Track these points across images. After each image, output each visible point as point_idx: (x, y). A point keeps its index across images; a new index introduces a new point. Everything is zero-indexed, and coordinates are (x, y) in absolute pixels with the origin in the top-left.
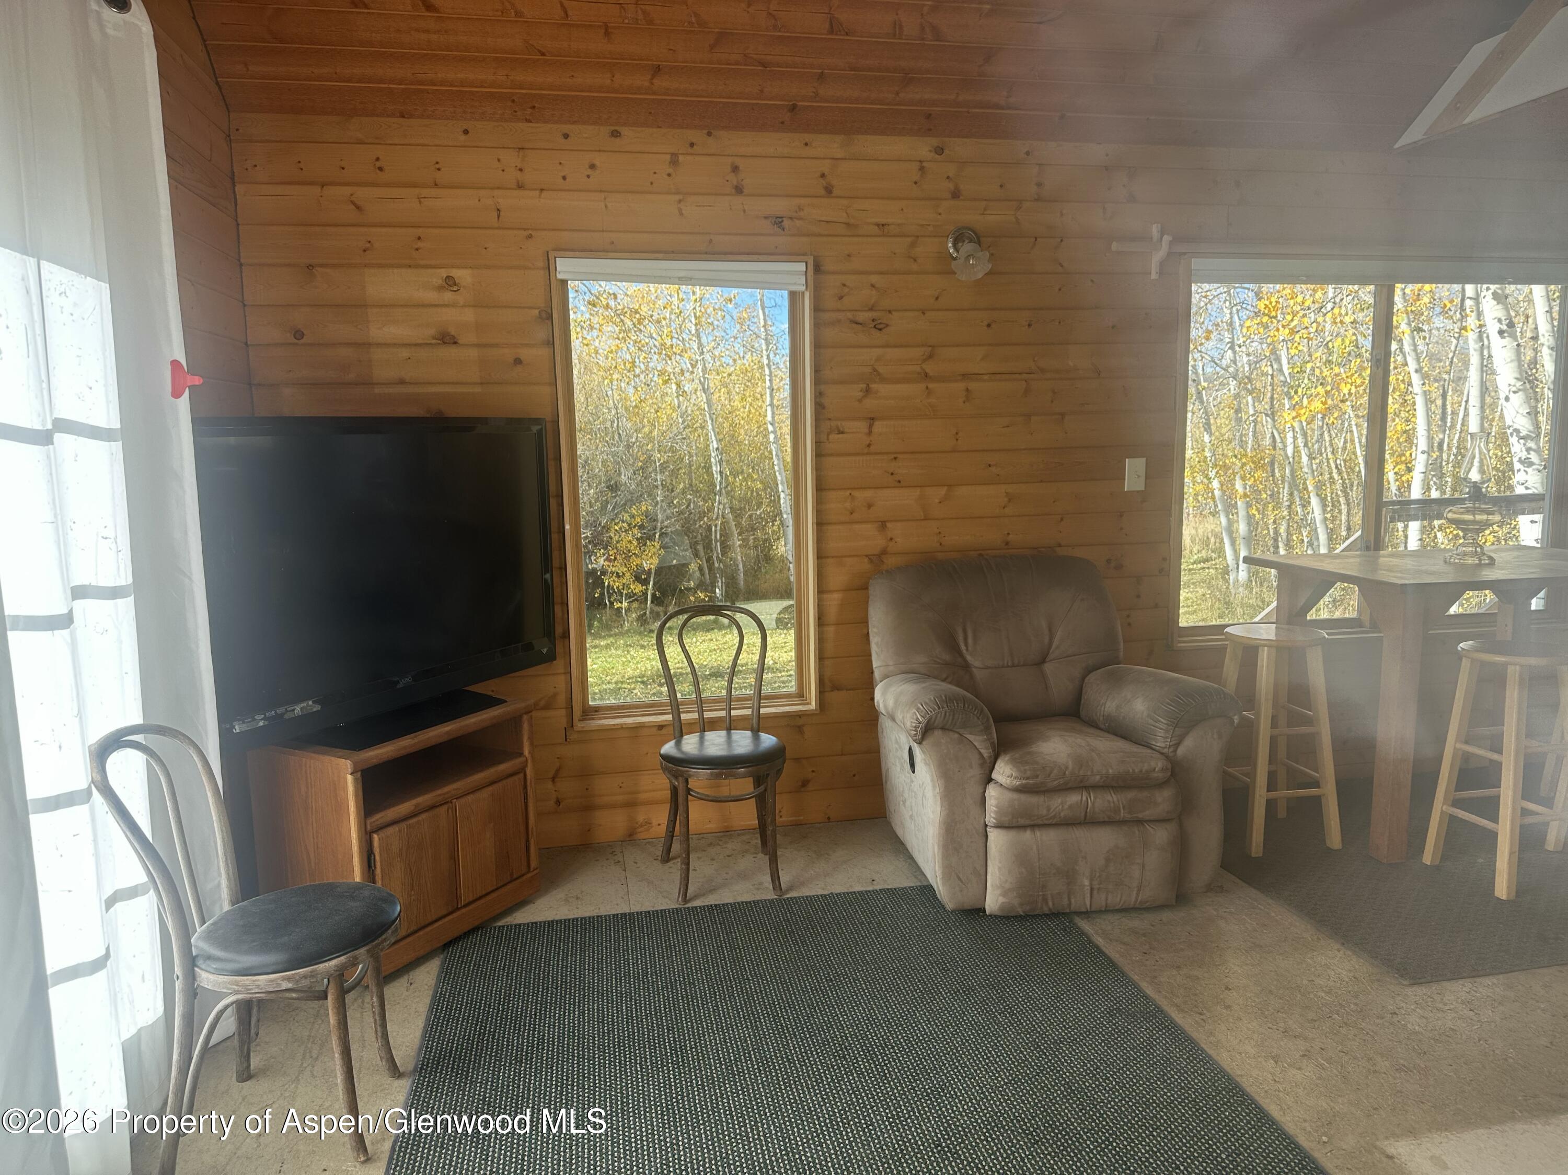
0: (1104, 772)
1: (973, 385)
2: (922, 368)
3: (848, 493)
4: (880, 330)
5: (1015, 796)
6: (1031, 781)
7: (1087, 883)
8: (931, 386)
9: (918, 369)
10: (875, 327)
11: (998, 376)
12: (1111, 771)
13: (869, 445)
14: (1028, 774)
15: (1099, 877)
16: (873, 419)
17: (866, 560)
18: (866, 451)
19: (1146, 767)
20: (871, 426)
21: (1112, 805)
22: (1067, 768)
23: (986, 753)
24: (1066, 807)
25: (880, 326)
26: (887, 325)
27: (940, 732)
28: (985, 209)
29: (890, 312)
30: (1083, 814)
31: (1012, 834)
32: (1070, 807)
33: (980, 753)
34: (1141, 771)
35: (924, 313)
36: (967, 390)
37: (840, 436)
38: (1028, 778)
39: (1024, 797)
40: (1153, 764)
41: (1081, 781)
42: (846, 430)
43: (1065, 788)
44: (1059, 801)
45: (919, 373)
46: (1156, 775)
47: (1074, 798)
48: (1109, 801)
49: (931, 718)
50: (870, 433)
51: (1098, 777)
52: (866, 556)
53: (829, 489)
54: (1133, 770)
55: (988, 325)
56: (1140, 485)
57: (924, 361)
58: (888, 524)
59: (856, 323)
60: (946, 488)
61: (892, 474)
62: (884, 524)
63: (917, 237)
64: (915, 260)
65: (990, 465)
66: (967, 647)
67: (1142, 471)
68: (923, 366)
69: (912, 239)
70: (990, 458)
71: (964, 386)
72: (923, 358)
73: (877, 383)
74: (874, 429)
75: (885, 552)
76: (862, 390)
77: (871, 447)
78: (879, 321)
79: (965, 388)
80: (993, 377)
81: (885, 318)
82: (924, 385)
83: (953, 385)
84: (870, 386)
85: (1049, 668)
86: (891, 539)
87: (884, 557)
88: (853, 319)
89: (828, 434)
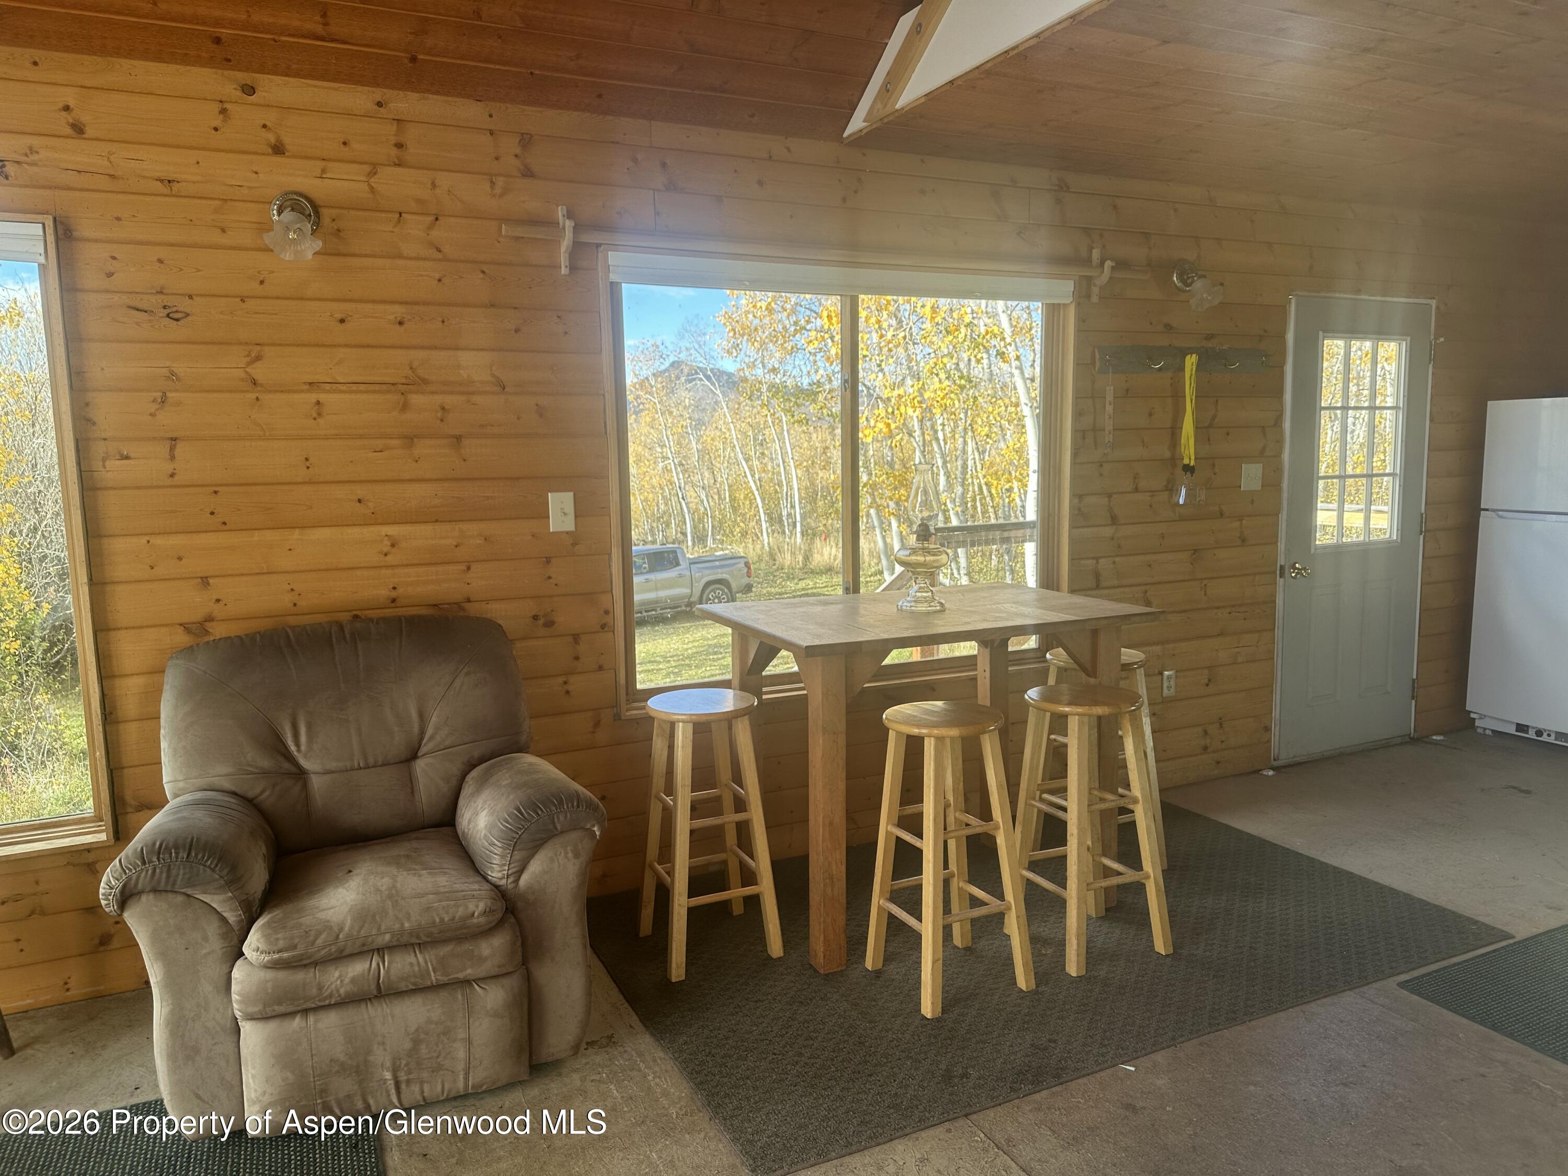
0: (397, 926)
1: (322, 397)
2: (247, 372)
3: (144, 540)
4: (177, 320)
5: (270, 974)
6: (285, 955)
7: (388, 1075)
8: (261, 396)
9: (243, 375)
10: (168, 316)
11: (362, 387)
12: (407, 925)
13: (172, 475)
14: (281, 944)
15: (407, 1064)
16: (175, 439)
17: (180, 630)
18: (169, 482)
19: (460, 912)
20: (172, 449)
21: (416, 968)
22: (341, 929)
23: (233, 917)
24: (347, 981)
25: (176, 316)
26: (187, 315)
27: (151, 896)
28: (324, 171)
29: (190, 297)
30: (373, 987)
31: (273, 1025)
32: (353, 981)
33: (224, 920)
34: (453, 919)
35: (243, 301)
36: (318, 403)
37: (126, 462)
38: (279, 951)
39: (282, 975)
40: (471, 907)
41: (364, 945)
42: (132, 455)
43: (341, 957)
44: (337, 974)
45: (242, 380)
46: (475, 921)
47: (358, 968)
48: (411, 964)
49: (129, 879)
50: (173, 458)
51: (387, 937)
52: (181, 625)
53: (115, 536)
54: (442, 920)
55: (342, 321)
56: (569, 525)
57: (249, 364)
58: (211, 581)
59: (138, 310)
60: (297, 531)
61: (212, 513)
62: (205, 581)
63: (226, 200)
64: (223, 231)
65: (360, 501)
66: (298, 745)
67: (570, 508)
68: (248, 370)
69: (217, 202)
70: (361, 491)
71: (313, 397)
72: (248, 359)
73: (176, 391)
74: (178, 451)
75: (210, 619)
76: (154, 401)
77: (176, 478)
78: (174, 309)
79: (314, 401)
80: (354, 387)
81: (184, 305)
82: (254, 396)
83: (296, 396)
84: (168, 394)
85: (420, 766)
86: (218, 601)
87: (208, 625)
88: (133, 304)
89: (104, 460)
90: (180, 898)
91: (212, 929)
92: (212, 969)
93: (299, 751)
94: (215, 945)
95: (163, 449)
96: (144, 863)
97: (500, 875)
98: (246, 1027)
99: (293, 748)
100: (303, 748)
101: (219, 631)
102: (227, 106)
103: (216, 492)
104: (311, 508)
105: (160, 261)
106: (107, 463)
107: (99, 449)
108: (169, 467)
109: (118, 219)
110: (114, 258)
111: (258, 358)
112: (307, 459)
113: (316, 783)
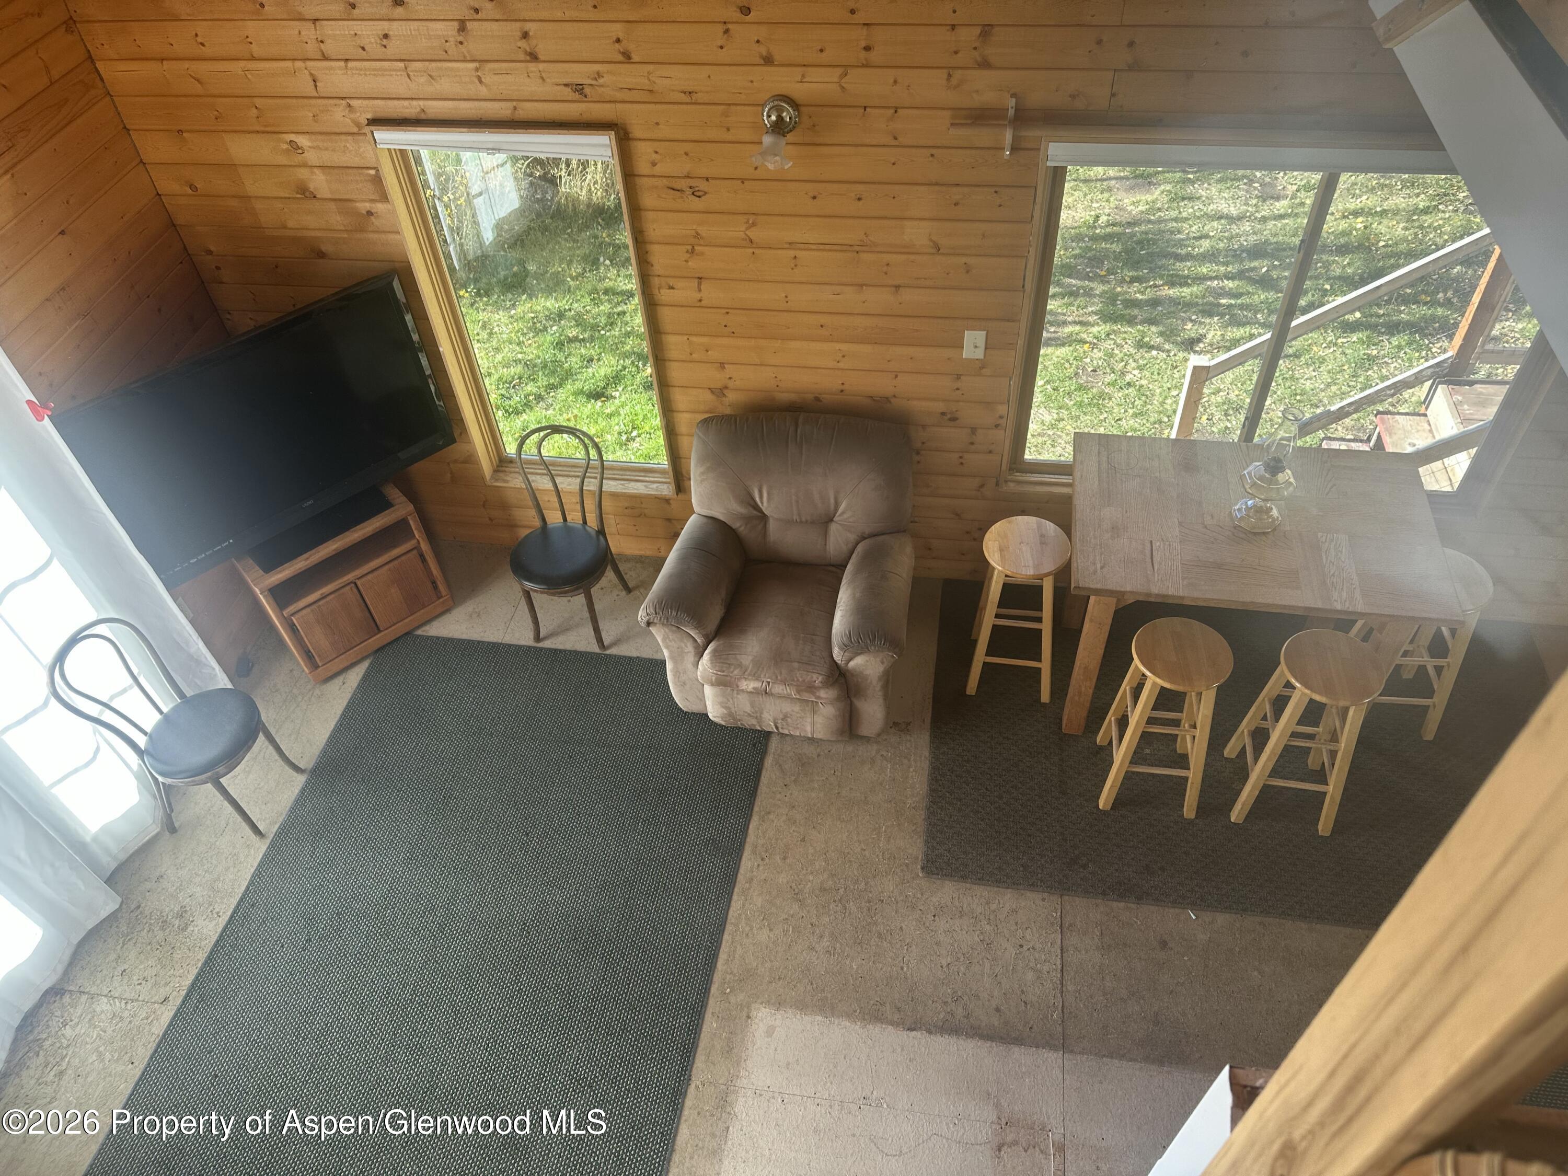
2: (746, 234)
3: (686, 338)
4: (699, 197)
7: (771, 720)
8: (757, 251)
10: (693, 194)
11: (827, 247)
13: (700, 301)
15: (781, 721)
16: (700, 278)
17: (709, 392)
18: (698, 304)
20: (699, 284)
25: (698, 194)
26: (706, 193)
28: (803, 76)
29: (707, 179)
35: (743, 183)
36: (795, 257)
41: (758, 679)
43: (747, 679)
45: (743, 239)
50: (700, 290)
52: (709, 389)
53: (668, 333)
56: (979, 354)
57: (747, 229)
58: (726, 366)
59: (674, 189)
60: (780, 341)
62: (722, 365)
64: (728, 129)
67: (981, 343)
68: (747, 232)
71: (792, 253)
72: (747, 225)
73: (701, 245)
75: (726, 388)
78: (697, 189)
79: (793, 256)
80: (822, 247)
81: (703, 185)
82: (751, 251)
83: (780, 252)
84: (696, 248)
89: (659, 289)
90: (674, 629)
92: (690, 657)
94: (692, 650)
95: (694, 284)
98: (705, 685)
99: (760, 503)
101: (732, 396)
102: (730, 26)
103: (727, 313)
104: (789, 328)
105: (686, 154)
106: (661, 291)
107: (656, 281)
108: (698, 296)
110: (656, 152)
111: (754, 224)
113: (772, 526)
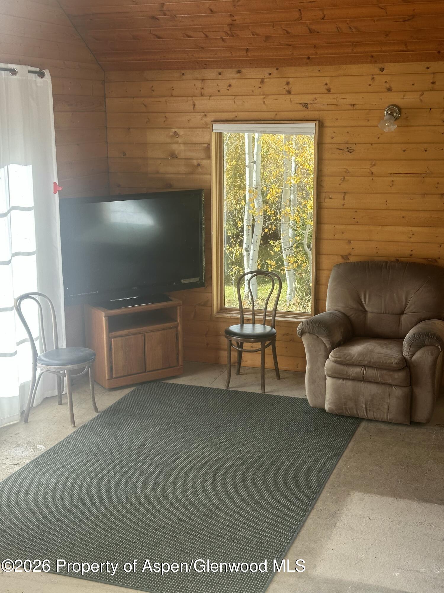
0: (369, 360)
1: (394, 179)
2: (370, 170)
3: (333, 226)
4: (351, 152)
5: (335, 364)
6: (338, 359)
7: (364, 406)
8: (374, 178)
9: (369, 171)
10: (348, 151)
11: (409, 175)
12: (372, 360)
13: (343, 205)
14: (337, 356)
15: (370, 404)
16: (345, 193)
17: (340, 257)
18: (342, 207)
19: (389, 361)
20: (344, 196)
21: (374, 375)
22: (354, 356)
23: (328, 346)
24: (354, 373)
25: (350, 151)
26: (354, 150)
27: (309, 334)
28: (404, 96)
29: (356, 144)
30: (361, 376)
31: (334, 380)
32: (356, 373)
33: (326, 346)
34: (386, 363)
35: (372, 145)
36: (393, 181)
37: (331, 200)
38: (337, 358)
39: (338, 365)
40: (393, 361)
41: (359, 363)
42: (332, 197)
43: (353, 365)
44: (352, 370)
45: (369, 173)
46: (393, 365)
47: (358, 370)
48: (373, 373)
49: (304, 328)
50: (344, 199)
51: (366, 362)
52: (341, 255)
53: (325, 224)
54: (383, 362)
55: (404, 151)
57: (371, 167)
58: (351, 242)
59: (339, 149)
60: (381, 226)
61: (354, 218)
62: (349, 241)
63: (370, 110)
64: (368, 121)
65: (403, 217)
66: (365, 301)
68: (371, 169)
69: (367, 111)
70: (403, 214)
71: (391, 179)
72: (371, 165)
73: (348, 176)
74: (346, 197)
75: (350, 255)
76: (341, 180)
77: (345, 206)
78: (350, 148)
79: (392, 180)
80: (406, 175)
81: (353, 147)
82: (371, 178)
83: (385, 178)
84: (345, 178)
85: (404, 317)
86: (353, 248)
87: (349, 257)
88: (338, 147)
89: (324, 199)
90: (315, 337)
91: (322, 348)
92: (321, 359)
93: (365, 303)
94: (322, 353)
95: (342, 196)
96: (307, 324)
97: (406, 354)
98: (328, 378)
99: (364, 302)
100: (367, 303)
101: (352, 259)
102: (375, 76)
103: (356, 211)
104: (386, 219)
105: (348, 132)
106: (325, 200)
107: (323, 195)
108: (342, 202)
109: (337, 119)
110: (334, 132)
111: (374, 165)
112: (386, 201)
113: (370, 315)
